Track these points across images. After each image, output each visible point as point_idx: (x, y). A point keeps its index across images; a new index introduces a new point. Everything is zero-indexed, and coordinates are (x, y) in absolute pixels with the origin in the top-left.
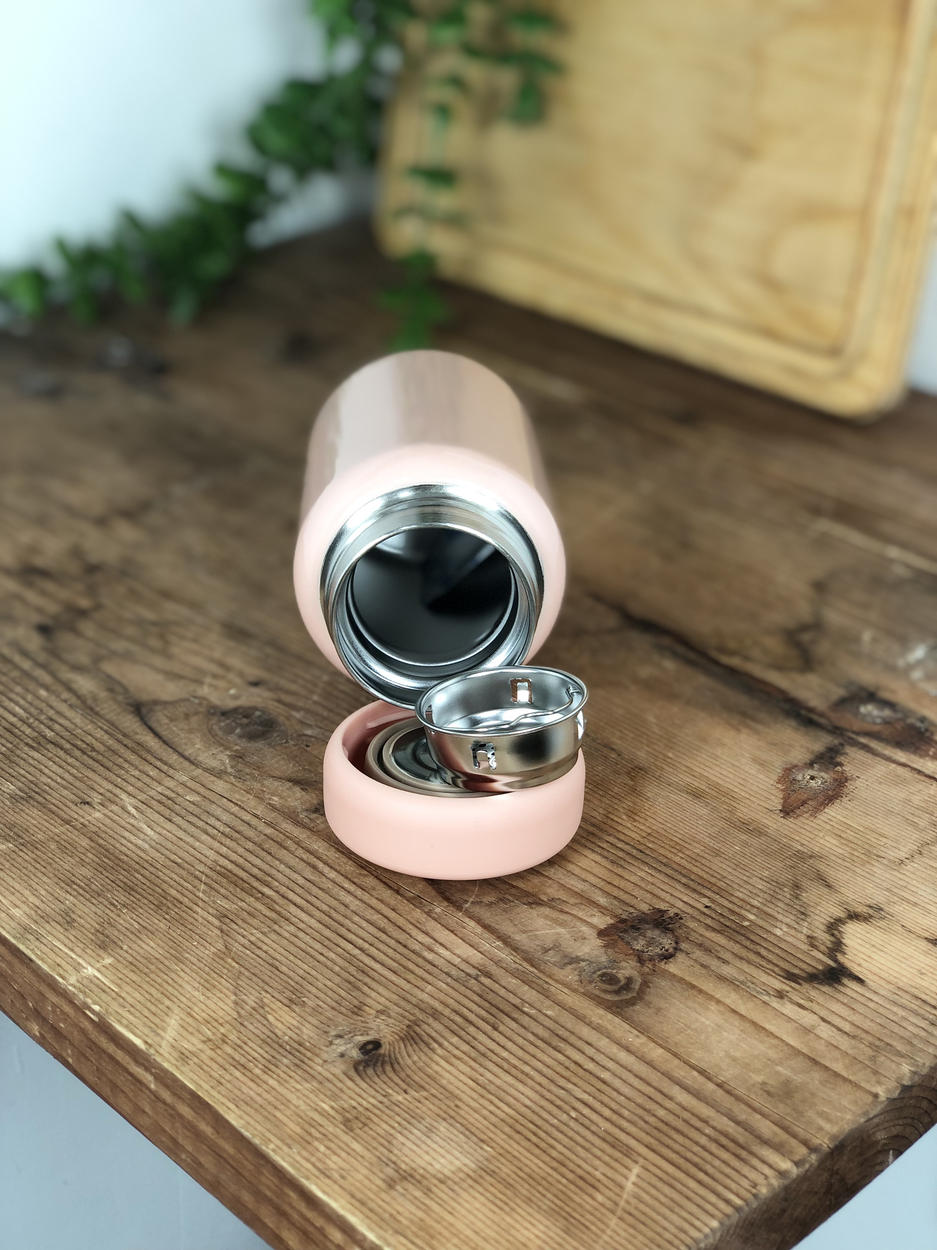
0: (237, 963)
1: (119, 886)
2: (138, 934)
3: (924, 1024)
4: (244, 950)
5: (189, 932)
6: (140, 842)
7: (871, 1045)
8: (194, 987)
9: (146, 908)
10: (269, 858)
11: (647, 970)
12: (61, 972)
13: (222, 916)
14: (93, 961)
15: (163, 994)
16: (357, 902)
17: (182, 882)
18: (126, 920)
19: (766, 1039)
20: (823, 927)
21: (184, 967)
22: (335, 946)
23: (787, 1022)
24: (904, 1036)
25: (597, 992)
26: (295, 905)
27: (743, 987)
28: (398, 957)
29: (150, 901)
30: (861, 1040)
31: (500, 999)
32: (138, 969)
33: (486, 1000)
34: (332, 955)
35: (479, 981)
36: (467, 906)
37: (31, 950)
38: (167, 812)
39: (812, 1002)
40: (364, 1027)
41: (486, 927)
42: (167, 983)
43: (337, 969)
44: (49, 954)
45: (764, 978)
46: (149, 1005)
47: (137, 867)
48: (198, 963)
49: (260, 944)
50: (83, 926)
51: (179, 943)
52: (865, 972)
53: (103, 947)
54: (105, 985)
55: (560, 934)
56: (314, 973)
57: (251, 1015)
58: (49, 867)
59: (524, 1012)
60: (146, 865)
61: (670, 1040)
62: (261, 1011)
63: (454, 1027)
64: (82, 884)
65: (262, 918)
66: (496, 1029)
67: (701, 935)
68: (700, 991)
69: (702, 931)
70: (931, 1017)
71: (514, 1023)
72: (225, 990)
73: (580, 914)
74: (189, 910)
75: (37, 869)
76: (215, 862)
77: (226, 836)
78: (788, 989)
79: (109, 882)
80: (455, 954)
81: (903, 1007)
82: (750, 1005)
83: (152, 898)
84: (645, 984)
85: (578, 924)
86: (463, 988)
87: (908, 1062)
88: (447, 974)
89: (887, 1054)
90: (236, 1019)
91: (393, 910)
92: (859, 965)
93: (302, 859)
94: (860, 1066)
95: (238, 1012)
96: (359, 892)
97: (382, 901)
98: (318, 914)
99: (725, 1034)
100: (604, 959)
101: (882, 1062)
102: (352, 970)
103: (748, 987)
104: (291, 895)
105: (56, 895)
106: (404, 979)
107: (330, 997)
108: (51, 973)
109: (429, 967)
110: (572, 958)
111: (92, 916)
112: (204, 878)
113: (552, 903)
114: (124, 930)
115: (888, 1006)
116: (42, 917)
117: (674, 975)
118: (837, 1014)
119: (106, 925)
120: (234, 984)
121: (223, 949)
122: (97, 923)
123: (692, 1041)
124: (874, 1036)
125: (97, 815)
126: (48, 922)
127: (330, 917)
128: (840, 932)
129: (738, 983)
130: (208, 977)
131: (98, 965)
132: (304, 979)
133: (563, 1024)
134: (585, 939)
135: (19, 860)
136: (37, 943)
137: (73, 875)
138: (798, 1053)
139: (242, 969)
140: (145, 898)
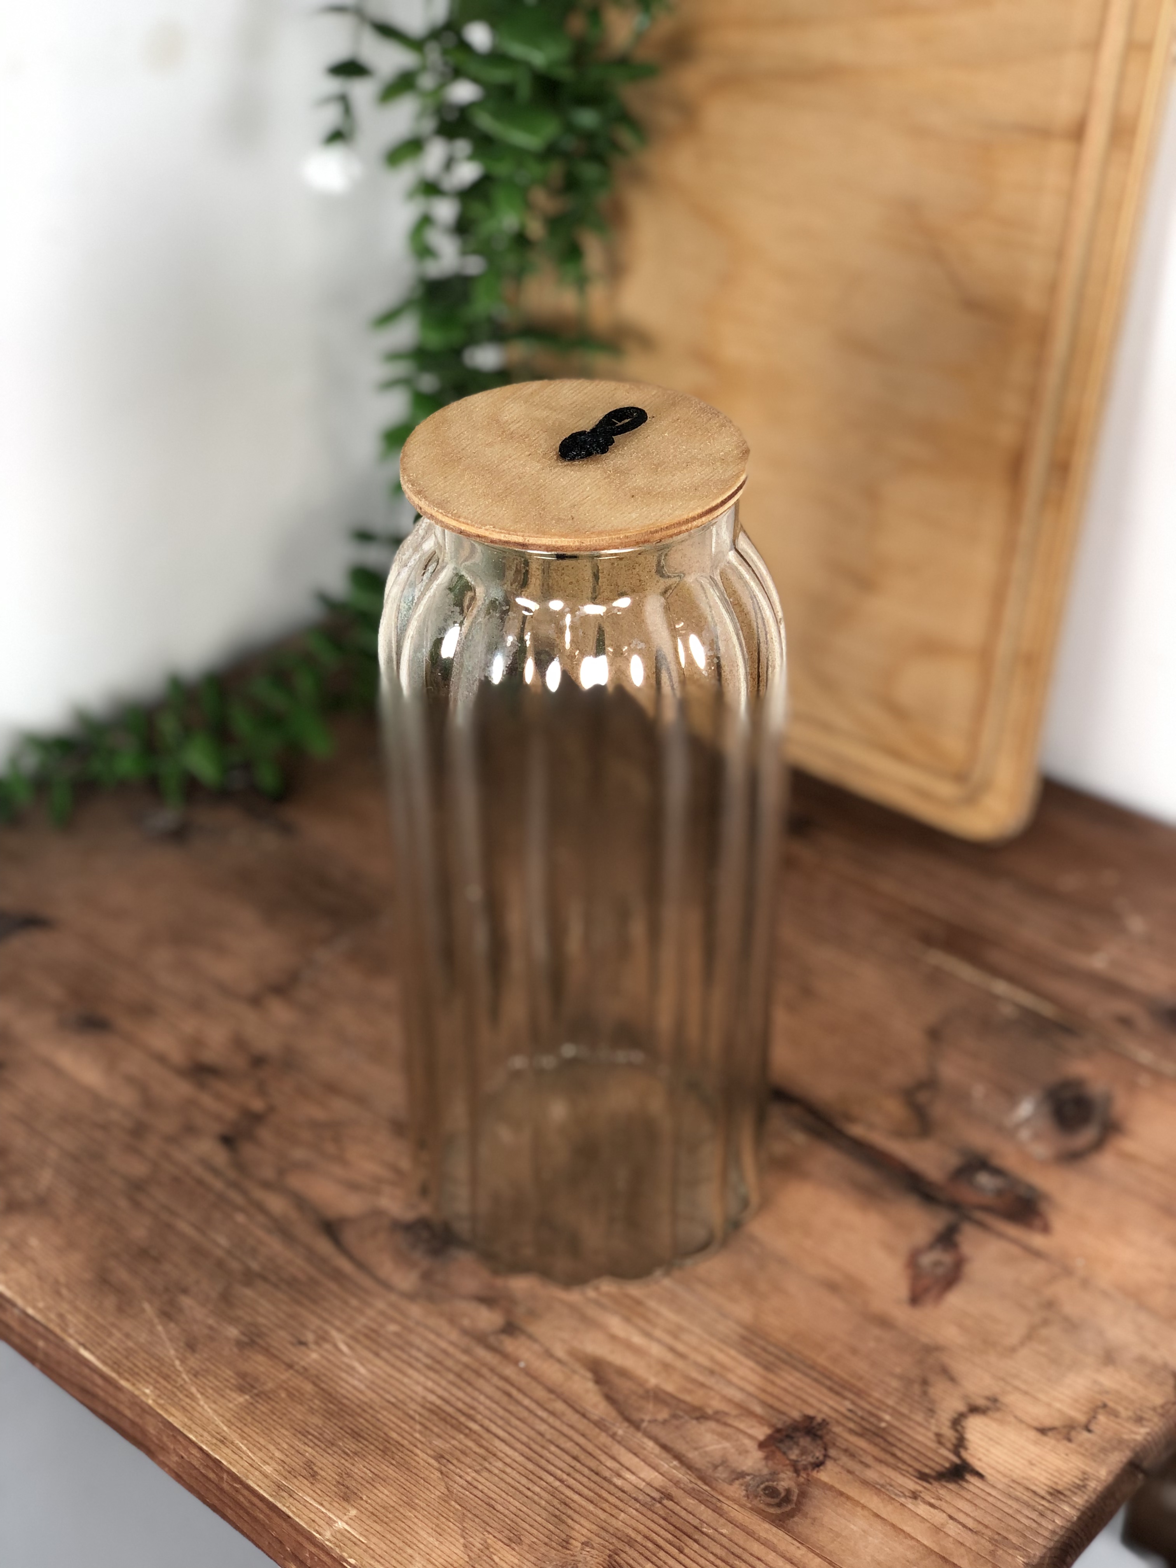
0: (460, 1505)
1: (348, 1433)
2: (372, 1482)
3: (1034, 1515)
4: (463, 1491)
5: (415, 1477)
6: (356, 1383)
7: (991, 1540)
8: (428, 1533)
9: (374, 1455)
10: (469, 1389)
11: (801, 1480)
12: (317, 1528)
13: (439, 1457)
14: (341, 1514)
15: (404, 1542)
16: (552, 1431)
17: (399, 1423)
18: (359, 1469)
19: (905, 1540)
20: (948, 1424)
21: (417, 1514)
22: (538, 1480)
23: (921, 1522)
24: (1018, 1528)
25: (762, 1506)
26: (498, 1437)
27: (883, 1490)
28: (592, 1485)
29: (376, 1447)
30: (982, 1535)
31: (683, 1521)
32: (379, 1518)
33: (671, 1524)
34: (537, 1489)
35: (663, 1505)
36: (644, 1425)
37: (288, 1507)
38: (374, 1347)
39: (941, 1500)
40: (573, 1560)
41: (664, 1447)
42: (405, 1530)
43: (543, 1503)
44: (302, 1510)
45: (900, 1479)
46: (394, 1554)
47: (359, 1410)
48: (427, 1508)
49: (475, 1483)
50: (325, 1479)
51: (408, 1489)
52: (984, 1465)
53: (346, 1499)
54: (356, 1537)
55: (724, 1449)
56: (524, 1509)
57: (479, 1557)
58: (284, 1418)
59: (703, 1532)
60: (366, 1408)
61: (825, 1549)
62: (487, 1552)
63: (648, 1554)
64: (316, 1434)
65: (474, 1456)
66: (681, 1552)
67: (846, 1440)
68: (848, 1498)
69: (846, 1435)
70: (1040, 1508)
71: (695, 1544)
72: (453, 1534)
73: (742, 1426)
74: (410, 1454)
75: (274, 1421)
76: (424, 1398)
77: (429, 1368)
78: (920, 1488)
79: (339, 1429)
80: (640, 1478)
81: (1017, 1499)
82: (890, 1508)
83: (376, 1443)
84: (803, 1494)
85: (741, 1436)
86: (651, 1513)
87: (1022, 1553)
88: (636, 1500)
89: (1005, 1548)
90: (467, 1562)
91: (583, 1435)
92: (980, 1460)
93: (498, 1388)
94: (982, 1560)
95: (468, 1555)
96: (551, 1420)
97: (572, 1427)
98: (518, 1446)
99: (870, 1538)
100: (765, 1471)
101: (1000, 1556)
102: (556, 1502)
103: (888, 1490)
104: (493, 1428)
105: (297, 1448)
106: (601, 1509)
107: (541, 1533)
108: (309, 1529)
109: (620, 1494)
110: (739, 1473)
111: (330, 1466)
112: (417, 1417)
113: (718, 1417)
114: (360, 1480)
115: (1004, 1500)
116: (290, 1472)
117: (825, 1484)
118: (962, 1511)
119: (345, 1476)
120: (460, 1526)
121: (446, 1492)
122: (336, 1474)
123: (843, 1548)
124: (993, 1530)
125: (314, 1356)
126: (295, 1477)
127: (530, 1449)
128: (963, 1427)
129: (879, 1487)
130: (438, 1522)
131: (345, 1518)
132: (517, 1516)
133: (736, 1542)
134: (747, 1452)
135: (258, 1412)
136: (291, 1500)
137: (307, 1425)
138: (931, 1552)
139: (465, 1511)
140: (372, 1444)
